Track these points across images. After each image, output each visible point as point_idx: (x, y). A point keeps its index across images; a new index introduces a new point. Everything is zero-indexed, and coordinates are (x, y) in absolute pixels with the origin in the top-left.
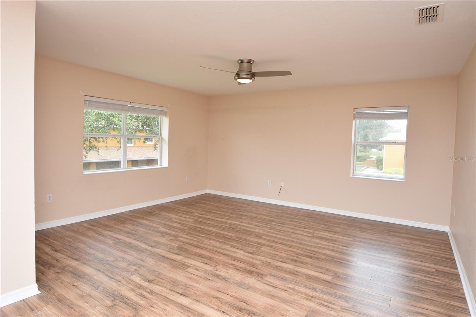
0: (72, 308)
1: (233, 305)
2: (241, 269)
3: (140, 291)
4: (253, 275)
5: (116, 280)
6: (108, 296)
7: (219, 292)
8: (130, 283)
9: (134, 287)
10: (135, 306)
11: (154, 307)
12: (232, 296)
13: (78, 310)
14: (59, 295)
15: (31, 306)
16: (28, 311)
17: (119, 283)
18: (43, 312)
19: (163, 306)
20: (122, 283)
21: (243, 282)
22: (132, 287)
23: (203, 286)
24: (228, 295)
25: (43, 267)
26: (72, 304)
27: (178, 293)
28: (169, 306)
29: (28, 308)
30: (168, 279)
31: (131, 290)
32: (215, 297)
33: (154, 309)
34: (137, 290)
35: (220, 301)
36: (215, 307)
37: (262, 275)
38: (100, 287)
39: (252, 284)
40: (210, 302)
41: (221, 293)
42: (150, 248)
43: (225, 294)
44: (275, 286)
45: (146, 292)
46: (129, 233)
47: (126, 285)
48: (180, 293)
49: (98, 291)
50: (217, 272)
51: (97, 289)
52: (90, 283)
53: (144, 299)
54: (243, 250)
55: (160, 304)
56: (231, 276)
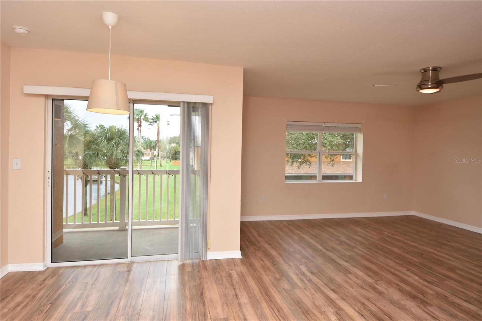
0: (255, 271)
1: (375, 314)
2: (404, 291)
3: (302, 277)
4: (415, 300)
5: (289, 265)
6: (279, 272)
7: (368, 301)
8: (297, 270)
9: (299, 273)
10: (294, 284)
11: (306, 290)
12: (379, 307)
13: (258, 273)
14: (251, 262)
15: (235, 263)
16: (232, 265)
17: (290, 267)
18: (239, 268)
19: (313, 292)
20: (292, 268)
21: (399, 302)
22: (297, 272)
23: (355, 291)
24: (375, 305)
25: (249, 244)
26: (256, 270)
27: (330, 288)
28: (319, 294)
29: (233, 263)
30: (327, 276)
31: (296, 274)
32: (361, 303)
33: (306, 292)
34: (300, 276)
35: (364, 307)
36: (357, 309)
37: (427, 304)
38: (277, 266)
39: (408, 307)
40: (354, 304)
41: (370, 302)
42: (324, 250)
43: (373, 303)
44: (436, 317)
45: (306, 279)
46: (313, 236)
47: (294, 270)
48: (332, 289)
49: (274, 267)
50: (376, 286)
51: (274, 266)
52: (271, 261)
53: (302, 283)
54: (420, 276)
55: (312, 290)
56: (389, 293)
